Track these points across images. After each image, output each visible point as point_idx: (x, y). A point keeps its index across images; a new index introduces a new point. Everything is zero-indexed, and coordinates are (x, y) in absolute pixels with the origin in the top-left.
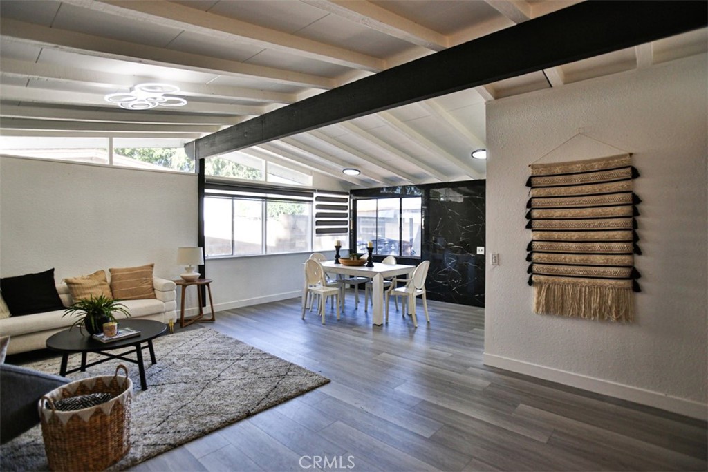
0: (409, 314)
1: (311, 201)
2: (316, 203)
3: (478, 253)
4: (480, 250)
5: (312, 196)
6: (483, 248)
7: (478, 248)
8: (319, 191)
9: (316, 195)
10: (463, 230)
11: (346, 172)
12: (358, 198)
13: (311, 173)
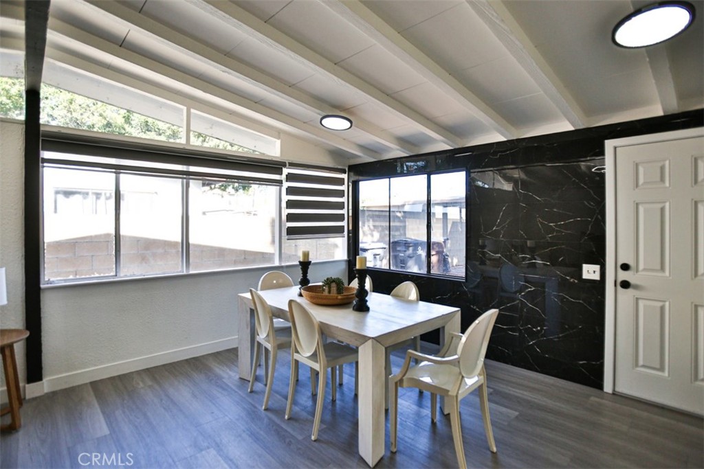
0: (446, 413)
1: (280, 182)
2: (286, 185)
3: (585, 276)
4: (590, 272)
5: (281, 174)
6: (597, 268)
7: (586, 267)
8: (292, 165)
9: (286, 171)
10: (551, 230)
11: (326, 122)
12: (361, 178)
13: (278, 133)
